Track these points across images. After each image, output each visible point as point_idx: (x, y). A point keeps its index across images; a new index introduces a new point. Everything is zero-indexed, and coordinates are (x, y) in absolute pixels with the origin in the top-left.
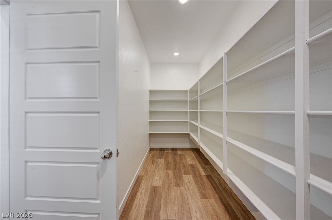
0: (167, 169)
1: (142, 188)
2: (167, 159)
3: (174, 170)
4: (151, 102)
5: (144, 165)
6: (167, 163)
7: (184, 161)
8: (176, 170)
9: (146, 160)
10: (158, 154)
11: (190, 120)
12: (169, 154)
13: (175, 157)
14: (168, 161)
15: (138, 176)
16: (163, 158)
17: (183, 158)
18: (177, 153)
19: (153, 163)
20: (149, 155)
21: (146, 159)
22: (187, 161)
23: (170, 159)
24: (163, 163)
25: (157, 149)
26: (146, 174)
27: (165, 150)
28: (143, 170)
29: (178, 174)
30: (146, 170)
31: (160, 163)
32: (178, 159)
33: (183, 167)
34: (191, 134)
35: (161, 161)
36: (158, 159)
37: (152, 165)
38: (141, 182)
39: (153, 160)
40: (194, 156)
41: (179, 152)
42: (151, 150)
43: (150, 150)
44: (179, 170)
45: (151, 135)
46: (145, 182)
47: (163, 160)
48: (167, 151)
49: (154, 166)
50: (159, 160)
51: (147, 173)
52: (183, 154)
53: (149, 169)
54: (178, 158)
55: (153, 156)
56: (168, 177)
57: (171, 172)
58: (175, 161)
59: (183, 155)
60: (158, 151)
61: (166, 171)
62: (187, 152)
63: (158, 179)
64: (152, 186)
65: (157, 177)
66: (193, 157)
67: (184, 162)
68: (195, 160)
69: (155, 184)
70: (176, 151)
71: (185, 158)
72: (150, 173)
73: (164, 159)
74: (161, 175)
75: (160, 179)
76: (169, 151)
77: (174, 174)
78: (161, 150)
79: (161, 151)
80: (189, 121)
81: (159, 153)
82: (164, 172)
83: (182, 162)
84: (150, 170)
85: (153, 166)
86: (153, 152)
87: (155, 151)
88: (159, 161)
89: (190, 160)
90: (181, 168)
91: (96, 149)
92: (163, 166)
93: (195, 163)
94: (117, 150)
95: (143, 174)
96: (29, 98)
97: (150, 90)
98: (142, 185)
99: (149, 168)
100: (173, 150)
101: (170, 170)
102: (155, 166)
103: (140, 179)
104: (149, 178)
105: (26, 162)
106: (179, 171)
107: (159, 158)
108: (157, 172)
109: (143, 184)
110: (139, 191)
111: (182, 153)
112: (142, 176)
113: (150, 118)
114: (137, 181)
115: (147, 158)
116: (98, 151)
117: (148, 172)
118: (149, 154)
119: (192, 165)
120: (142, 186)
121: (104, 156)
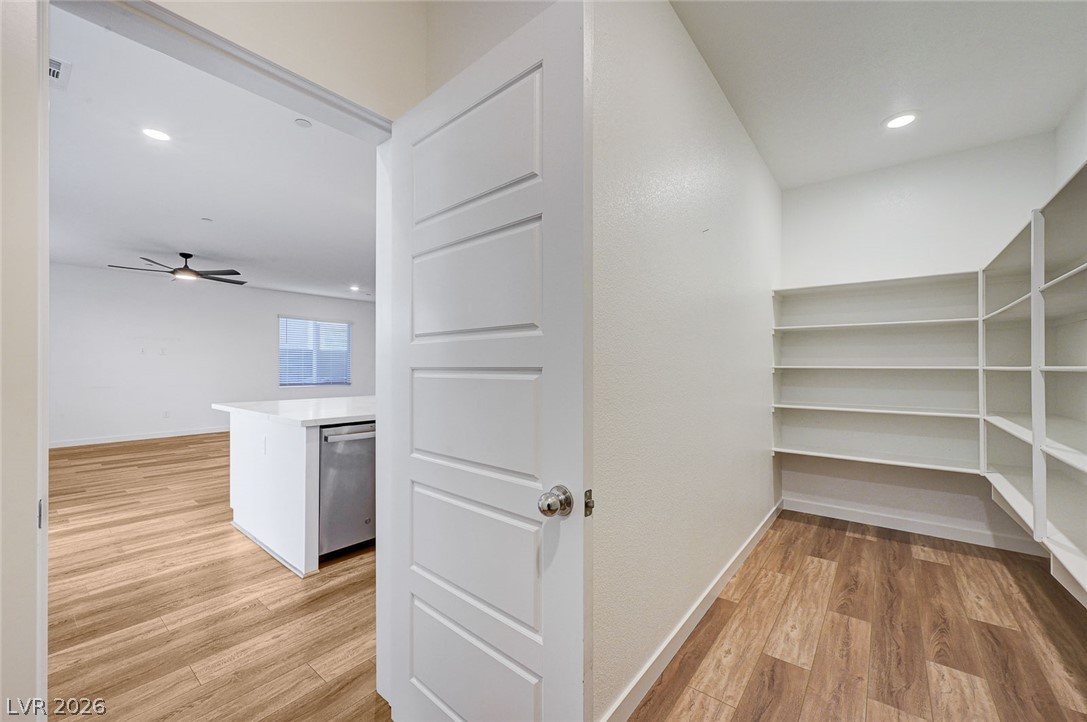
0: (843, 609)
1: (726, 647)
2: (853, 570)
3: (883, 624)
4: (783, 337)
5: (745, 562)
6: (850, 585)
7: (943, 600)
8: (892, 627)
9: (756, 549)
10: (811, 536)
11: (989, 413)
12: (865, 547)
13: (894, 567)
14: (857, 576)
15: (718, 599)
16: (833, 559)
17: (942, 582)
18: (910, 552)
19: (782, 569)
20: (772, 532)
21: (759, 545)
22: (968, 604)
23: (869, 569)
24: (831, 580)
25: (809, 519)
26: (746, 602)
27: (845, 530)
28: (739, 585)
29: (901, 651)
30: (752, 586)
31: (816, 576)
32: (909, 581)
33: (935, 626)
34: (998, 481)
35: (824, 571)
36: (809, 558)
37: (780, 576)
38: (723, 624)
39: (785, 558)
40: (1015, 589)
41: (920, 553)
42: (783, 515)
43: (779, 517)
44: (912, 633)
45: (782, 460)
46: (741, 630)
47: (829, 567)
48: (857, 536)
49: (787, 581)
50: (813, 564)
51: (754, 598)
52: (942, 565)
53: (762, 585)
54: (912, 580)
55: (789, 542)
56: (846, 643)
57: (862, 631)
58: (892, 589)
59: (947, 571)
60: (815, 528)
61: (837, 615)
62: (972, 563)
63: (795, 634)
64: (763, 657)
65: (794, 627)
66: (1008, 597)
67: (946, 604)
68: (1021, 613)
69: (779, 650)
70: (908, 542)
71: (956, 587)
72: (765, 603)
73: (834, 565)
74: (810, 625)
75: (803, 640)
76: (869, 538)
77: (879, 641)
78: (828, 523)
79: (830, 527)
80: (982, 415)
81: (818, 535)
82: (830, 618)
83: (936, 601)
84: (767, 592)
85: (782, 580)
86: (789, 526)
87: (802, 524)
88: (811, 566)
89: (983, 602)
90: (925, 627)
91: (531, 477)
92: (828, 589)
93: (1017, 628)
94: (588, 494)
95: (735, 597)
96: (417, 336)
97: (775, 292)
98: (724, 638)
99: (764, 580)
100: (887, 534)
101: (863, 617)
102: (792, 584)
103: (722, 612)
104: (760, 622)
105: (413, 482)
106: (907, 636)
107: (813, 555)
108: (797, 608)
109: (731, 633)
110: (710, 655)
111: (940, 561)
112: (731, 605)
113: (780, 397)
114: (711, 616)
115: (762, 541)
116: (538, 485)
117: (759, 595)
118: (772, 528)
119: (991, 633)
120: (727, 642)
121: (549, 505)
